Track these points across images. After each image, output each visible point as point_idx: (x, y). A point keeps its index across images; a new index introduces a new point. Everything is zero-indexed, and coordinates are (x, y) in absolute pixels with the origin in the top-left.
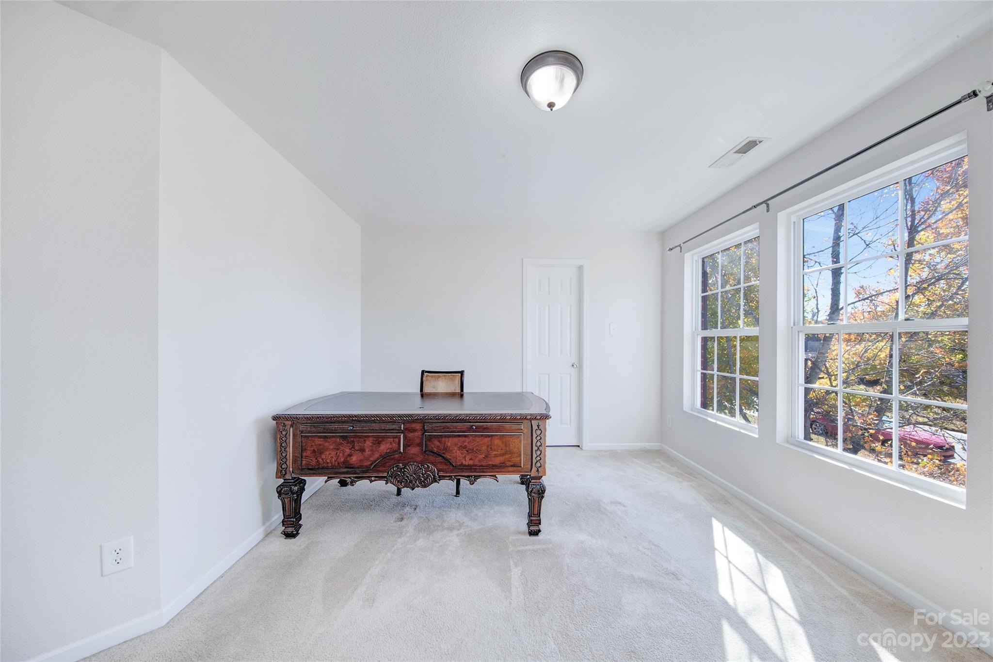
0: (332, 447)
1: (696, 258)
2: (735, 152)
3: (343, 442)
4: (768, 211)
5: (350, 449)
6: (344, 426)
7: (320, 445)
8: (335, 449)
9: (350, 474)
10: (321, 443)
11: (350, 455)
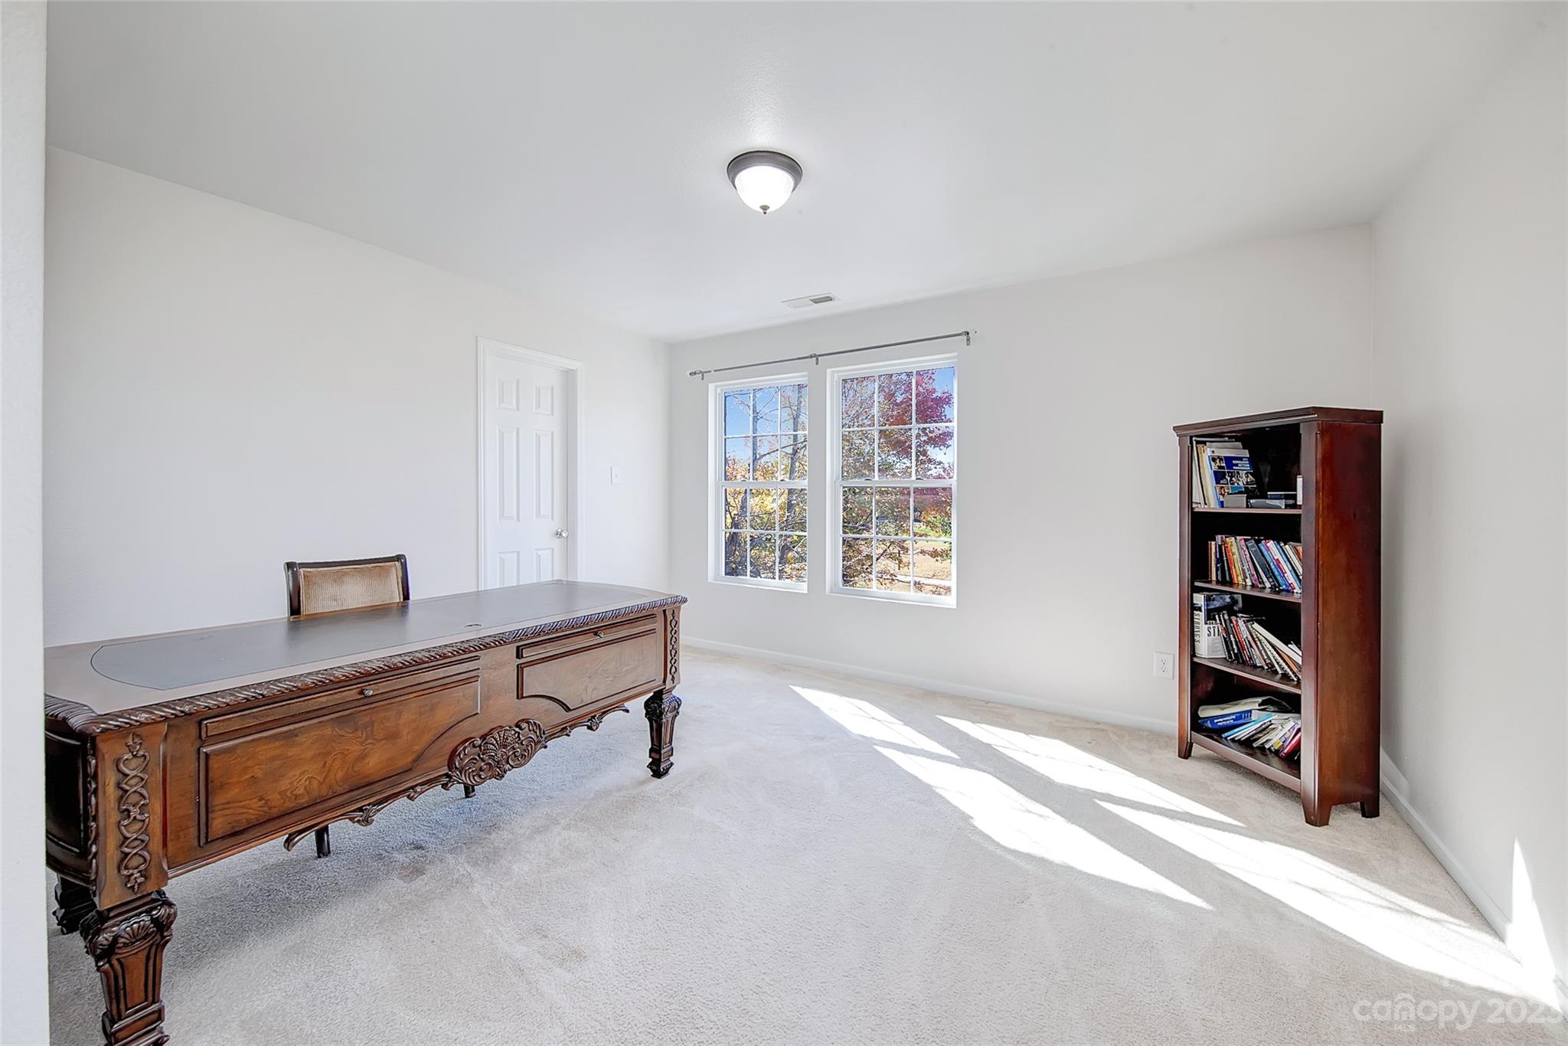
0: (310, 754)
1: (719, 391)
2: (812, 300)
3: (342, 733)
4: (817, 364)
5: (362, 743)
6: (344, 694)
7: (274, 758)
8: (319, 755)
9: (357, 801)
10: (276, 752)
11: (362, 757)
